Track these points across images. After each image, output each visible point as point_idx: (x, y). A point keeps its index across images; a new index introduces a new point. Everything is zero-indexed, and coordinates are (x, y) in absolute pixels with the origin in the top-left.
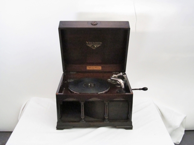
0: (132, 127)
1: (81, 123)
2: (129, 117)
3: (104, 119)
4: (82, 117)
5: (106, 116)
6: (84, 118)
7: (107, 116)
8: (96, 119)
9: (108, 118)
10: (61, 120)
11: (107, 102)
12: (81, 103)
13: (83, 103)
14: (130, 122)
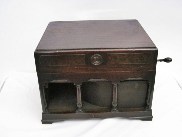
0: (152, 117)
2: (148, 104)
3: (111, 107)
5: (114, 104)
6: (82, 107)
8: (99, 107)
9: (117, 107)
10: (47, 111)
11: (116, 83)
12: (77, 85)
13: (80, 85)
14: (148, 110)
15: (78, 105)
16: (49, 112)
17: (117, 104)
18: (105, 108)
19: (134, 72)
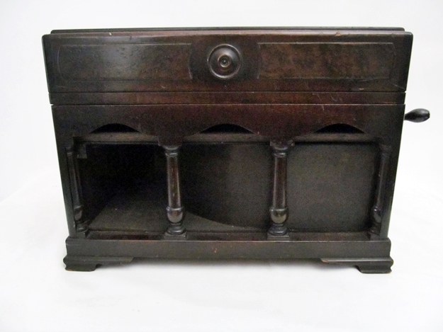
0: (391, 262)
1: (166, 243)
2: (378, 219)
3: (266, 226)
4: (170, 217)
5: (276, 214)
6: (181, 222)
7: (282, 214)
8: (232, 227)
9: (284, 223)
10: (82, 231)
11: (282, 146)
12: (167, 148)
13: (175, 148)
14: (379, 239)
15: (169, 215)
16: (87, 234)
17: (284, 217)
18: (249, 229)
19: (337, 109)
